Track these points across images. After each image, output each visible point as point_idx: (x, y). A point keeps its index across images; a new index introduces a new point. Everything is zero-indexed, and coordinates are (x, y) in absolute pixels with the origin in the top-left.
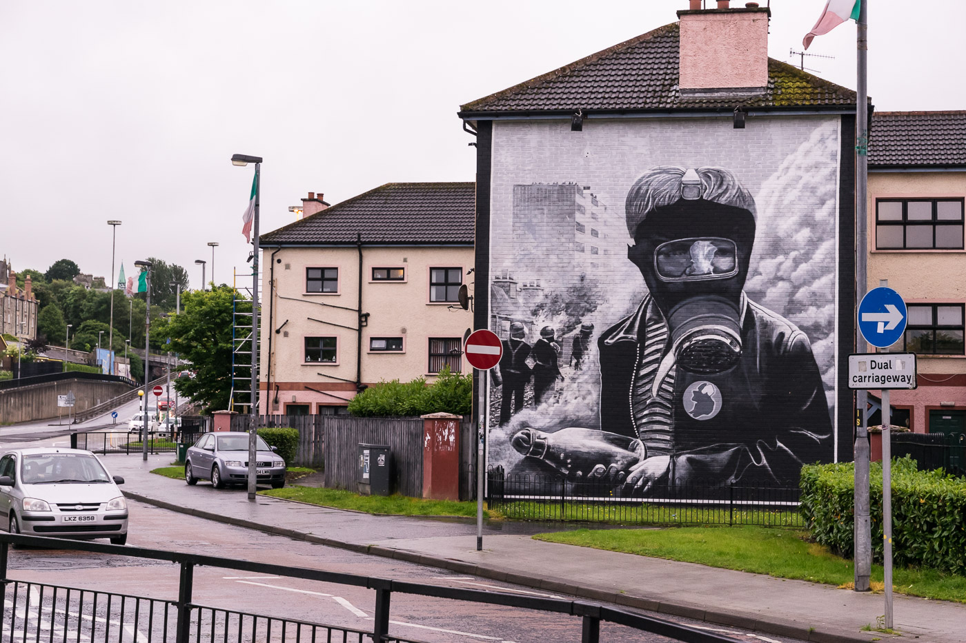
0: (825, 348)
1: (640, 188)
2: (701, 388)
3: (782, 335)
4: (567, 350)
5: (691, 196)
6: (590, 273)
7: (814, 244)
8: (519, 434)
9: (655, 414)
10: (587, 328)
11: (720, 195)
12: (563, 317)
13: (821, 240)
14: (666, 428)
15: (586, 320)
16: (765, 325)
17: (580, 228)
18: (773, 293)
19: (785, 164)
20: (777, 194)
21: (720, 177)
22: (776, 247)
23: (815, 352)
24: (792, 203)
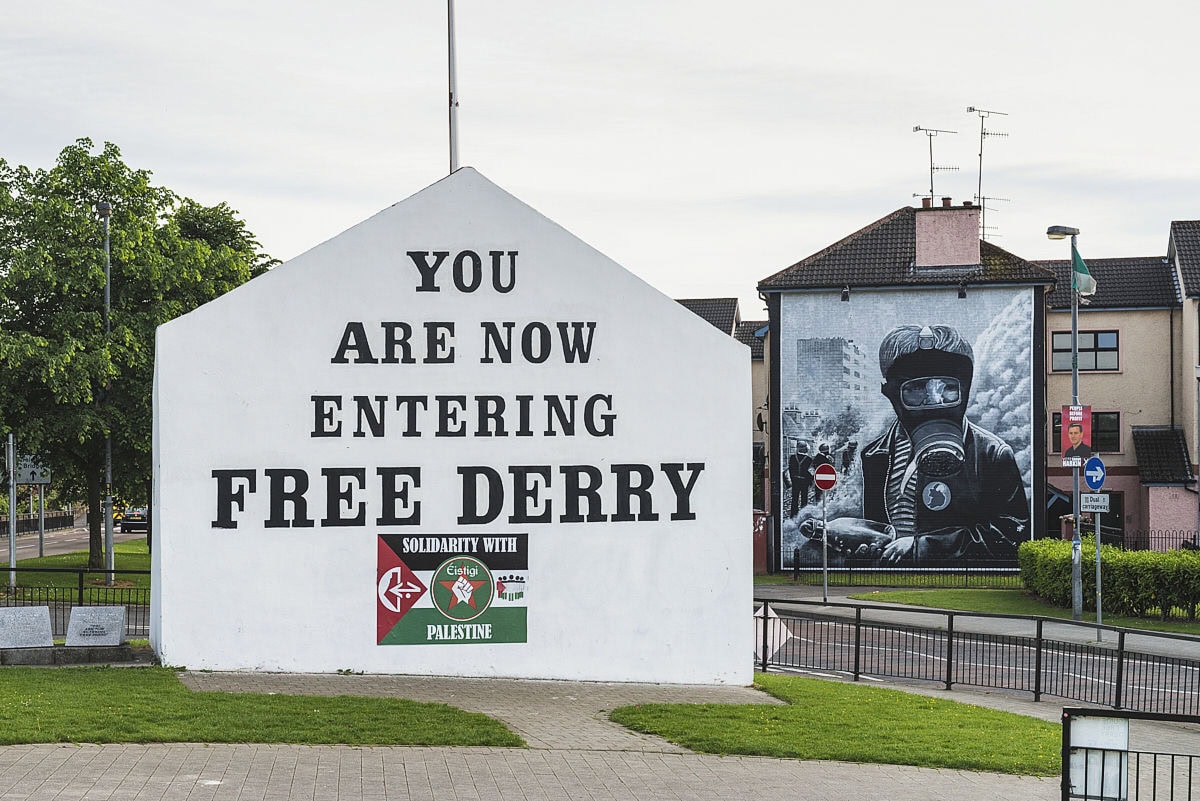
0: (1024, 456)
1: (889, 341)
2: (935, 487)
3: (993, 447)
4: (839, 461)
5: (926, 346)
6: (853, 403)
7: (1015, 380)
8: (805, 523)
9: (903, 507)
10: (853, 444)
11: (947, 345)
12: (835, 436)
13: (1020, 377)
14: (911, 516)
15: (852, 439)
16: (982, 441)
17: (847, 371)
18: (986, 417)
19: (994, 322)
20: (988, 344)
21: (947, 332)
22: (988, 384)
23: (1016, 459)
24: (999, 351)
